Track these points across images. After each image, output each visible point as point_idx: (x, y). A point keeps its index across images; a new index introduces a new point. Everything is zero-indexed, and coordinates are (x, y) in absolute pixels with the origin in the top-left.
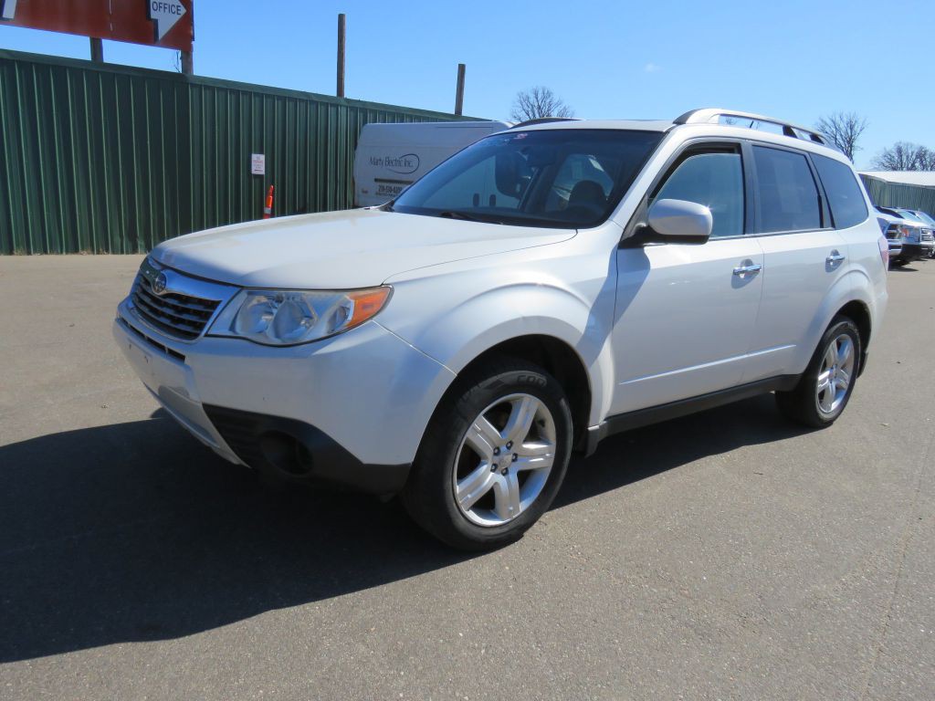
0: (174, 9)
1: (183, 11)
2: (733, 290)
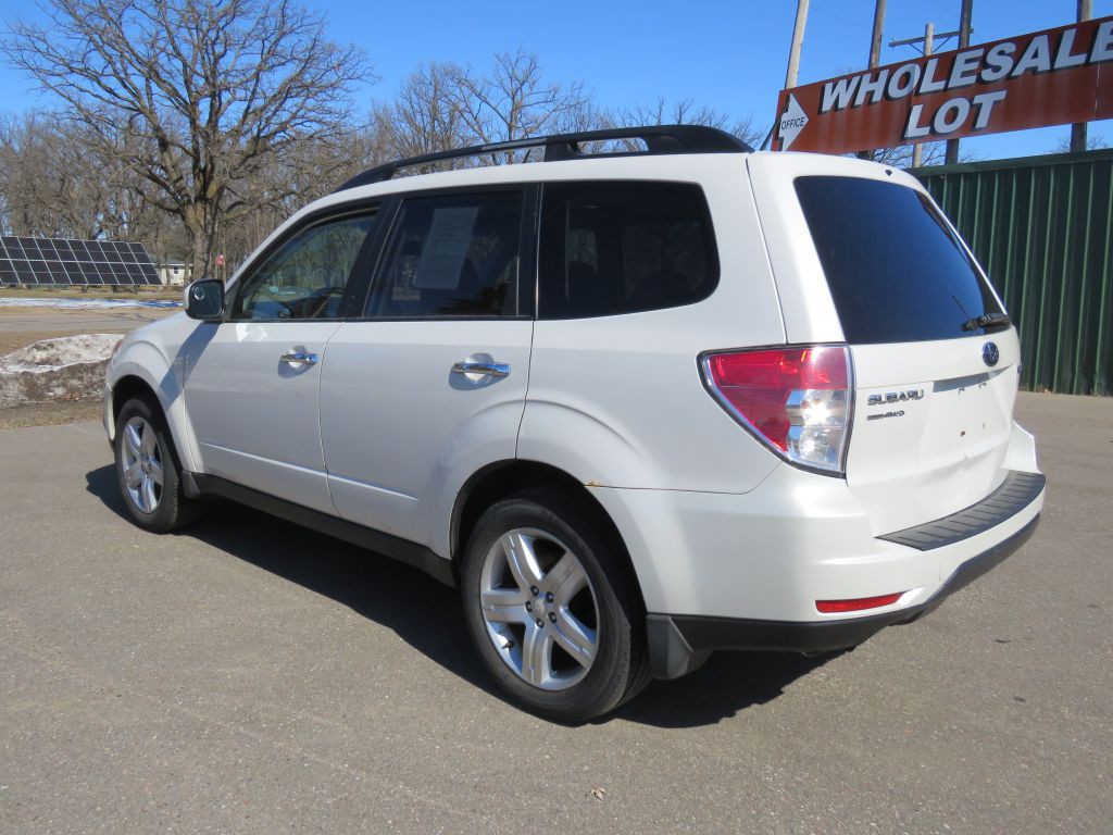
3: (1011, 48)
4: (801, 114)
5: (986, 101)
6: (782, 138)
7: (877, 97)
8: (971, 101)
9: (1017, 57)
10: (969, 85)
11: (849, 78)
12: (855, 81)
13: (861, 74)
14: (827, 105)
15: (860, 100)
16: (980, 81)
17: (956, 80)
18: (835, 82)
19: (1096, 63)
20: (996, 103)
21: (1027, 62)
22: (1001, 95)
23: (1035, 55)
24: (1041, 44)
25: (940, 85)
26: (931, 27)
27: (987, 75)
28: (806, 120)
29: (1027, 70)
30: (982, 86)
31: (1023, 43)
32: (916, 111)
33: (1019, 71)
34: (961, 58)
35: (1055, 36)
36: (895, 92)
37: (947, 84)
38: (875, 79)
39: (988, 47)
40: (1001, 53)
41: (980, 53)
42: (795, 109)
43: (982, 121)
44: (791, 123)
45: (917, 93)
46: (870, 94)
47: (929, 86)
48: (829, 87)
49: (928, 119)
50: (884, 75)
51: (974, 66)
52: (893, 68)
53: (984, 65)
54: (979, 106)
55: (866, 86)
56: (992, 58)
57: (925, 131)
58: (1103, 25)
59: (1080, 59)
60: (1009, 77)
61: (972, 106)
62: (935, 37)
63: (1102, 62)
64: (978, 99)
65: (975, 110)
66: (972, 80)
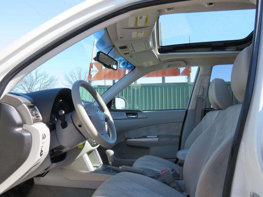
4: (96, 69)
28: (98, 71)
42: (94, 68)
44: (94, 71)
52: (121, 61)
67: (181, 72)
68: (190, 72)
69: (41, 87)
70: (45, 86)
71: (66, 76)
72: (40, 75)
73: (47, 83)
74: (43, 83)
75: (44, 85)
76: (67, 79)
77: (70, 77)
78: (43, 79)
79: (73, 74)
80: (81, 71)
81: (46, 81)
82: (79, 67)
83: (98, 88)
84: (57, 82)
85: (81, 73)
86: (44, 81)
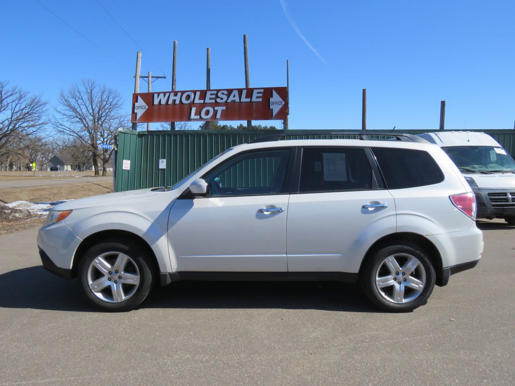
0: (280, 103)
1: (283, 103)
2: (256, 219)
3: (226, 92)
4: (144, 104)
5: (220, 109)
6: (136, 113)
7: (177, 102)
8: (214, 108)
9: (228, 96)
10: (213, 103)
11: (165, 93)
12: (167, 95)
13: (170, 92)
14: (156, 102)
15: (170, 102)
16: (216, 101)
17: (207, 101)
18: (159, 94)
19: (253, 102)
20: (222, 110)
21: (231, 98)
22: (224, 108)
23: (234, 96)
24: (236, 93)
25: (202, 101)
26: (150, 73)
27: (219, 100)
28: (147, 107)
29: (232, 101)
30: (217, 104)
31: (230, 92)
32: (194, 110)
33: (229, 101)
34: (208, 93)
35: (240, 91)
36: (184, 101)
37: (204, 101)
38: (176, 95)
39: (218, 91)
40: (223, 94)
41: (215, 92)
42: (141, 102)
43: (218, 116)
44: (140, 107)
45: (193, 103)
46: (174, 101)
47: (197, 101)
48: (156, 95)
49: (198, 113)
50: (179, 94)
51: (214, 96)
52: (183, 92)
53: (217, 97)
54: (217, 111)
55: (172, 97)
56: (220, 95)
57: (198, 117)
58: (255, 90)
59: (248, 100)
60: (226, 102)
61: (214, 110)
62: (152, 77)
63: (255, 102)
64: (216, 108)
65: (216, 112)
66: (213, 101)
67: (274, 113)
68: (288, 114)
69: (13, 118)
70: (20, 115)
71: (62, 96)
72: (9, 94)
73: (25, 111)
74: (17, 109)
75: (18, 114)
76: (65, 103)
77: (71, 99)
78: (16, 102)
79: (76, 92)
80: (94, 88)
81: (23, 106)
82: (88, 80)
83: (148, 135)
84: (45, 108)
85: (93, 92)
86: (18, 106)
